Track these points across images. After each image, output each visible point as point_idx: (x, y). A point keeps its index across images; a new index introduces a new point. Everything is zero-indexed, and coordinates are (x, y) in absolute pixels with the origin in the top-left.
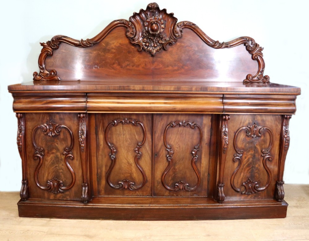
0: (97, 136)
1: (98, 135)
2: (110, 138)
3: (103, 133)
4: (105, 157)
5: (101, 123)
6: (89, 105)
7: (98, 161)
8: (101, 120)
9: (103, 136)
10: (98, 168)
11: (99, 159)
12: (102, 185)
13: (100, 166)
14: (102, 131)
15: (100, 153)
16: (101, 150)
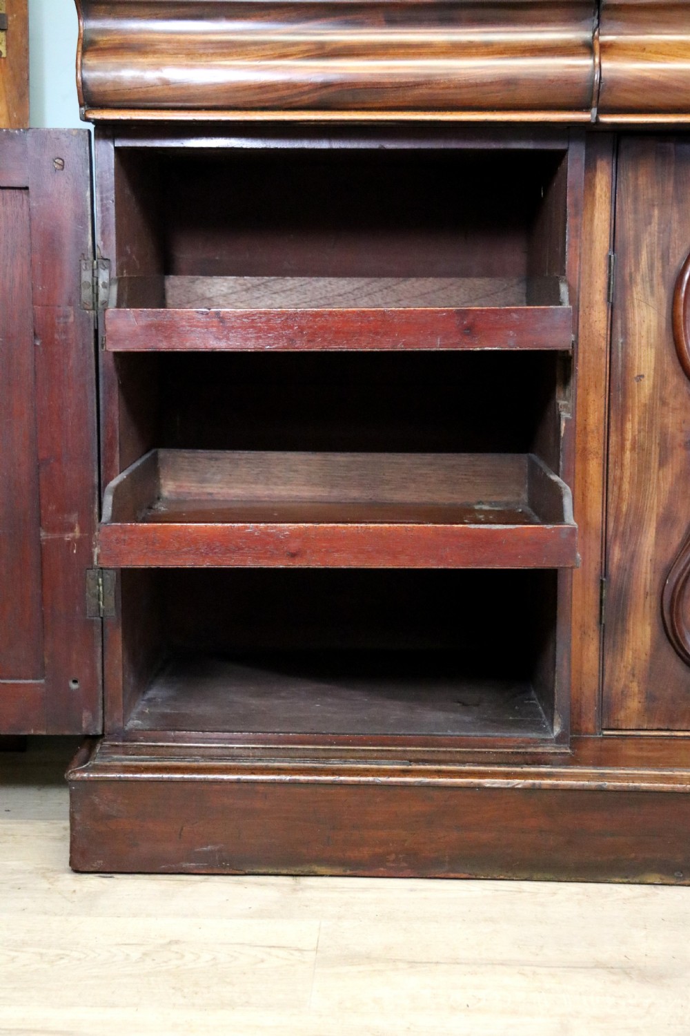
0: (618, 312)
1: (624, 310)
3: (661, 291)
4: (662, 464)
5: (654, 227)
6: (614, 67)
8: (653, 205)
9: (659, 313)
10: (609, 538)
11: (618, 473)
12: (631, 653)
13: (622, 520)
14: (655, 282)
15: (633, 432)
16: (636, 412)
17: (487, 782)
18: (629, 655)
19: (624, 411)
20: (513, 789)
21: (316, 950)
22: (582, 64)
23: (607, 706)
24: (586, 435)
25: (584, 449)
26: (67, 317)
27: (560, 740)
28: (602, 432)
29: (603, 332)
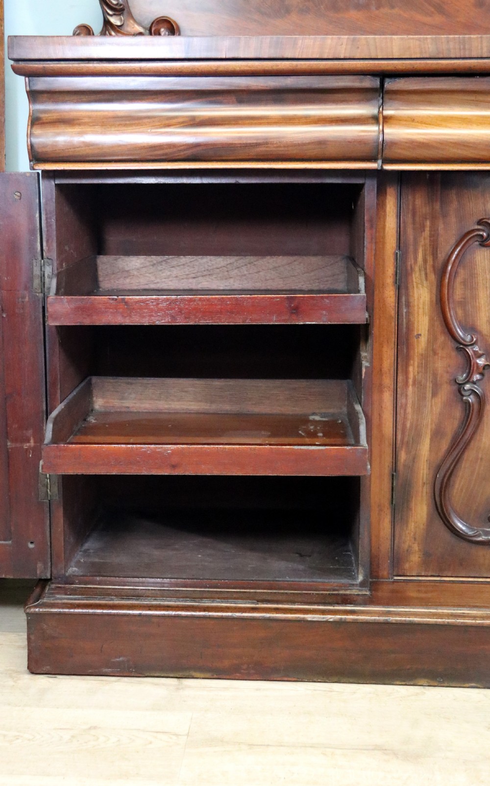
0: (403, 291)
1: (407, 288)
2: (463, 304)
3: (432, 277)
4: (434, 394)
5: (427, 232)
6: (393, 132)
8: (426, 219)
9: (431, 292)
10: (398, 446)
11: (404, 401)
12: (413, 524)
13: (407, 434)
14: (428, 271)
15: (414, 373)
16: (416, 359)
17: (309, 617)
18: (412, 526)
19: (408, 358)
20: (327, 622)
21: (188, 735)
22: (371, 129)
23: (397, 560)
24: (382, 375)
25: (381, 385)
26: (24, 297)
27: (362, 584)
28: (392, 370)
29: (393, 304)
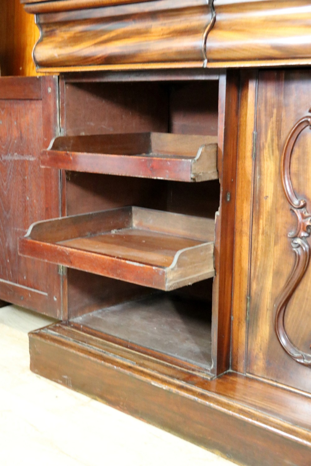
0: (257, 162)
1: (260, 161)
2: (297, 175)
3: (277, 153)
4: (276, 243)
5: (274, 119)
7: (254, 253)
8: (274, 107)
9: (276, 164)
10: (251, 277)
11: (256, 245)
12: (260, 338)
13: (257, 269)
14: (274, 148)
15: (263, 225)
16: (265, 215)
18: (259, 339)
19: (259, 214)
23: (249, 361)
24: (242, 224)
25: (241, 231)
28: (249, 223)
29: (250, 172)
